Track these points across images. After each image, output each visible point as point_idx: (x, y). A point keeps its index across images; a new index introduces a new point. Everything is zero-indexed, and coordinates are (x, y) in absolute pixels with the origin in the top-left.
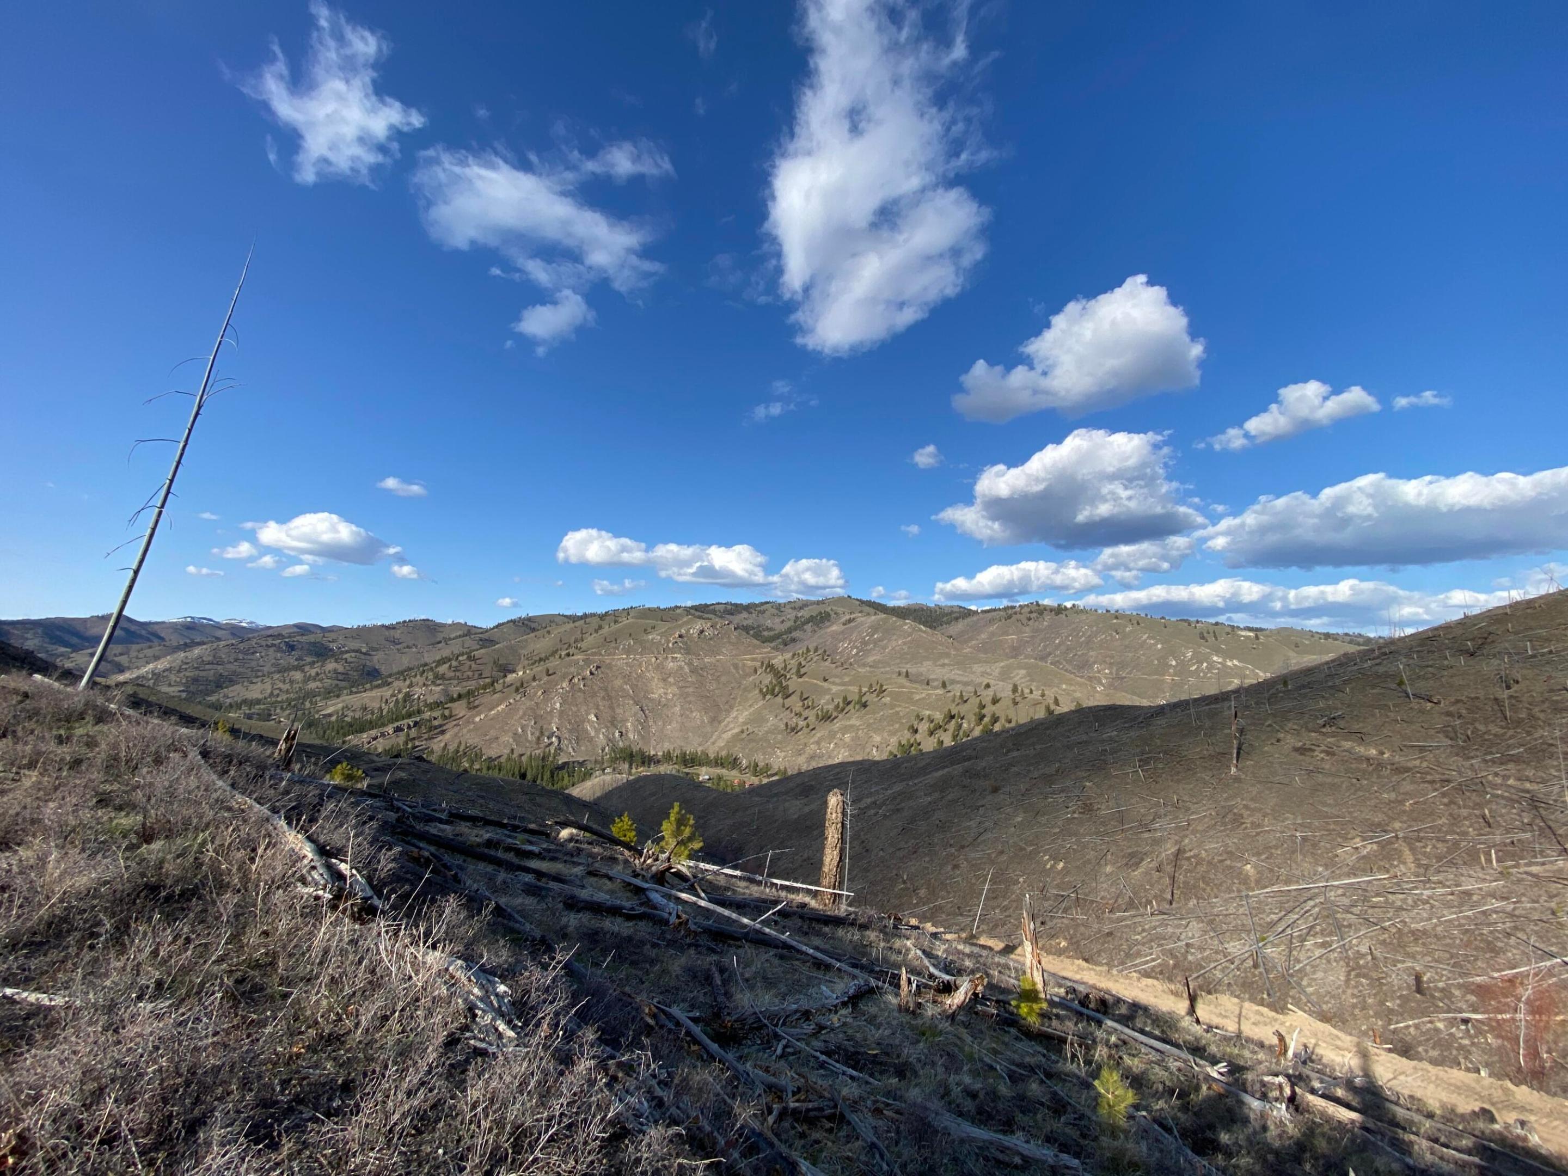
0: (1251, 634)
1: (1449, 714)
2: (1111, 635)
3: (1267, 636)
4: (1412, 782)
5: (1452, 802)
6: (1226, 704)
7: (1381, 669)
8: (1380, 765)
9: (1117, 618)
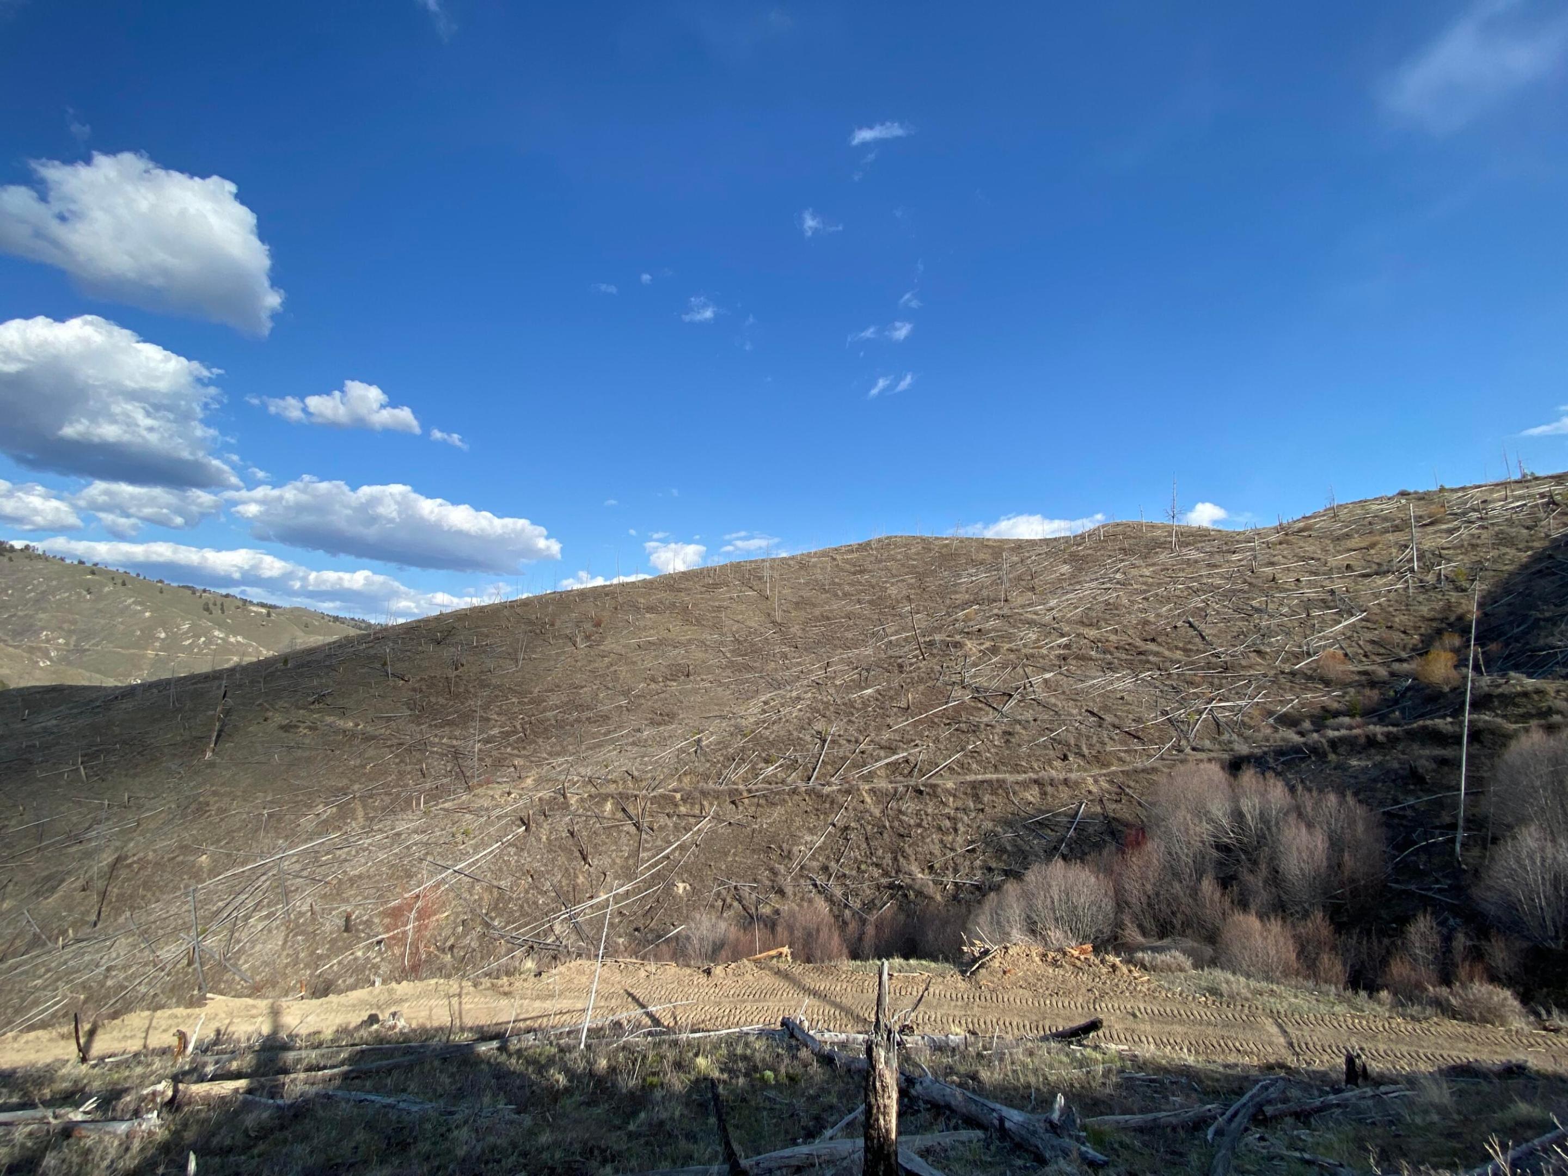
0: (264, 611)
1: (414, 690)
2: (79, 594)
3: (278, 614)
4: (376, 748)
5: (402, 761)
6: (216, 683)
7: (372, 652)
8: (354, 736)
9: (93, 573)
